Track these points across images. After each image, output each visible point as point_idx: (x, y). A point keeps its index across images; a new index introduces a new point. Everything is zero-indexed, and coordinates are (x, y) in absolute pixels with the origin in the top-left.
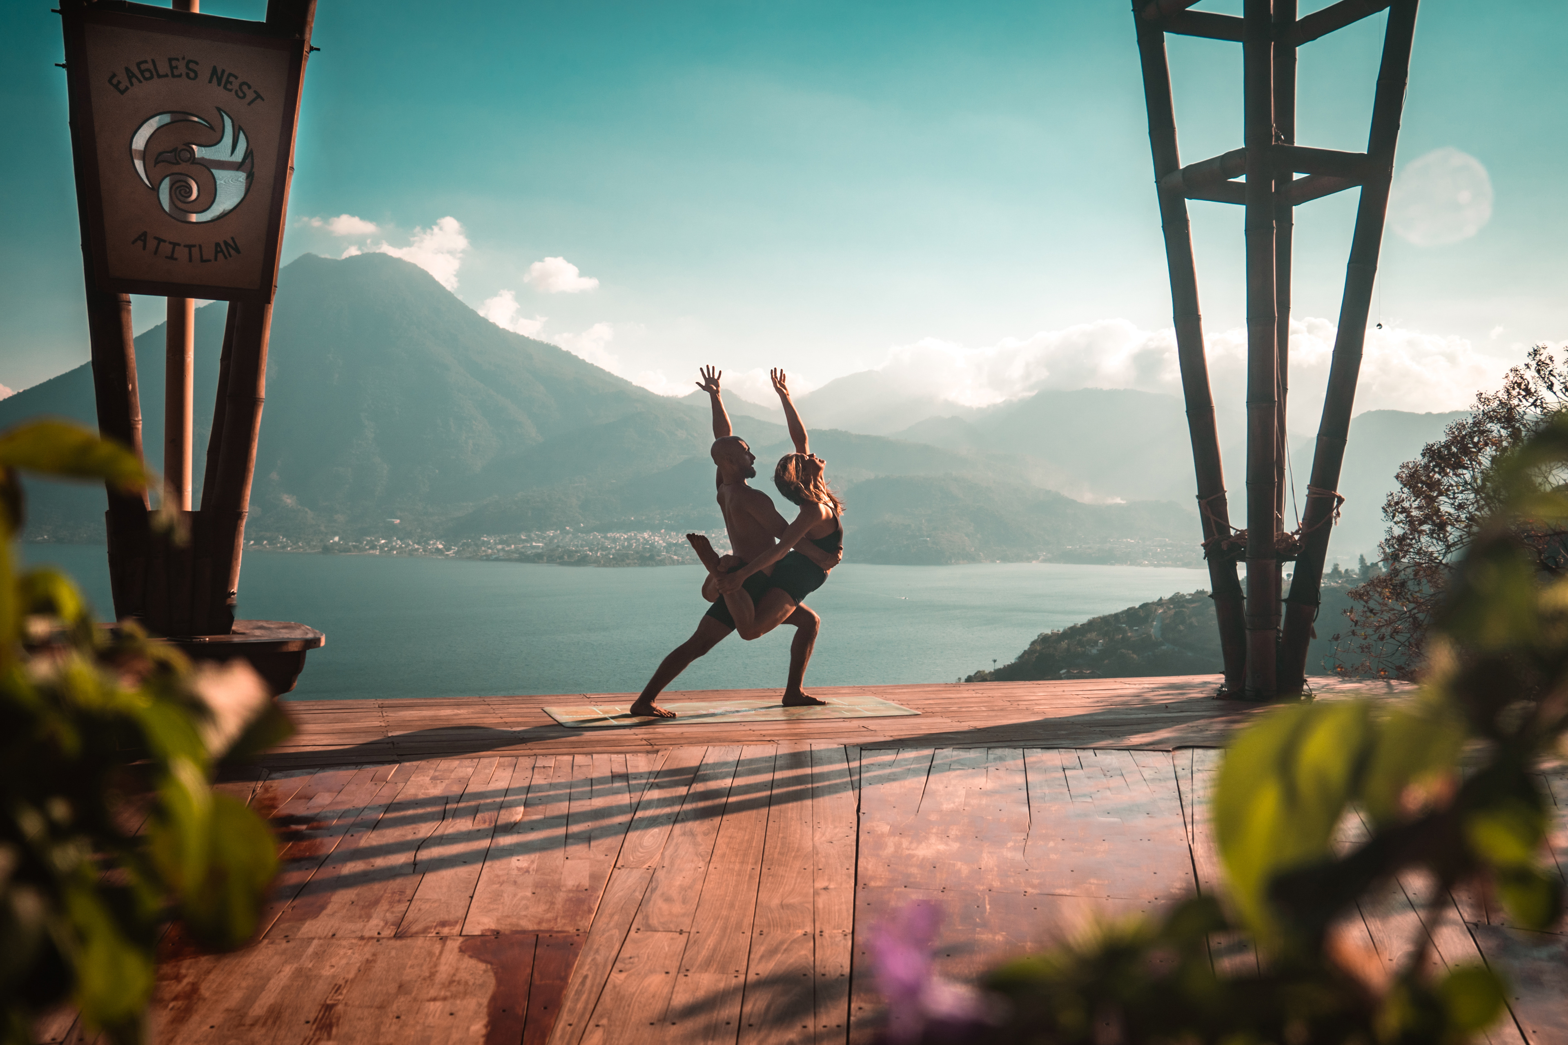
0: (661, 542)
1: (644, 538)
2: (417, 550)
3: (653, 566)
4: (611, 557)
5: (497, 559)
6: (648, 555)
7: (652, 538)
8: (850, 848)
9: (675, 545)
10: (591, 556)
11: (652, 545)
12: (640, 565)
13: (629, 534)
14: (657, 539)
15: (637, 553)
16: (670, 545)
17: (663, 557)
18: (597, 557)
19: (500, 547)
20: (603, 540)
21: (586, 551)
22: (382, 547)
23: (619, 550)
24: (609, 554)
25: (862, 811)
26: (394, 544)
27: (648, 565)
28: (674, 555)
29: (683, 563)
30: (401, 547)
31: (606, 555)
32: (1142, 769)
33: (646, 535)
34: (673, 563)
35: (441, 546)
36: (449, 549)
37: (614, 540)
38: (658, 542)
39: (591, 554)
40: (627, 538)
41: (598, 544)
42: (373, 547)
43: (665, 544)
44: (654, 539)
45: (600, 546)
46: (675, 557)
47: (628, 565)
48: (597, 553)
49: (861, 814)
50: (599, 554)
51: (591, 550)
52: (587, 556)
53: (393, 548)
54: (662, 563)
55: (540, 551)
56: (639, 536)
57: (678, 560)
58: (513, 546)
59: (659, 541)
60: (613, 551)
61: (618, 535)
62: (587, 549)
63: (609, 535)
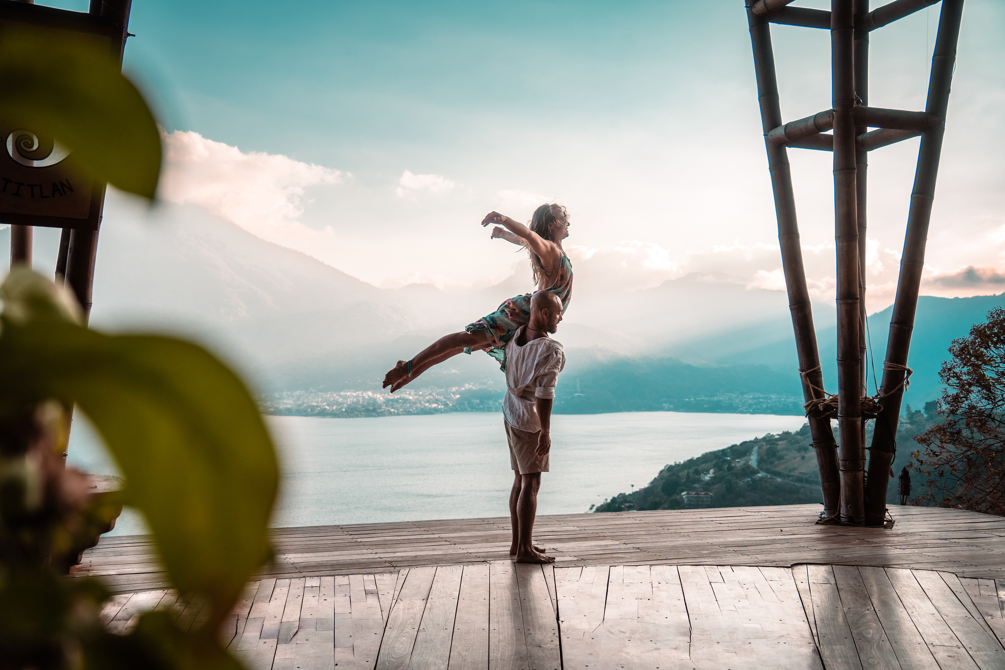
1: (369, 396)
3: (375, 416)
4: (344, 410)
6: (371, 408)
8: (555, 652)
9: (392, 400)
10: (329, 409)
11: (375, 400)
12: (366, 416)
13: (357, 393)
15: (364, 407)
17: (383, 410)
18: (333, 410)
20: (337, 397)
21: (325, 406)
23: (350, 405)
24: (343, 408)
25: (561, 619)
27: (372, 416)
28: (392, 408)
29: (398, 414)
31: (340, 409)
32: (770, 583)
34: (390, 414)
37: (346, 397)
38: (379, 398)
39: (328, 408)
40: (356, 396)
41: (334, 400)
44: (376, 396)
45: (335, 402)
46: (392, 410)
47: (357, 416)
48: (333, 407)
49: (560, 622)
50: (334, 408)
51: (328, 405)
52: (325, 409)
54: (382, 414)
55: (289, 406)
56: (364, 394)
57: (394, 412)
60: (346, 405)
61: (349, 394)
62: (325, 404)
63: (342, 394)
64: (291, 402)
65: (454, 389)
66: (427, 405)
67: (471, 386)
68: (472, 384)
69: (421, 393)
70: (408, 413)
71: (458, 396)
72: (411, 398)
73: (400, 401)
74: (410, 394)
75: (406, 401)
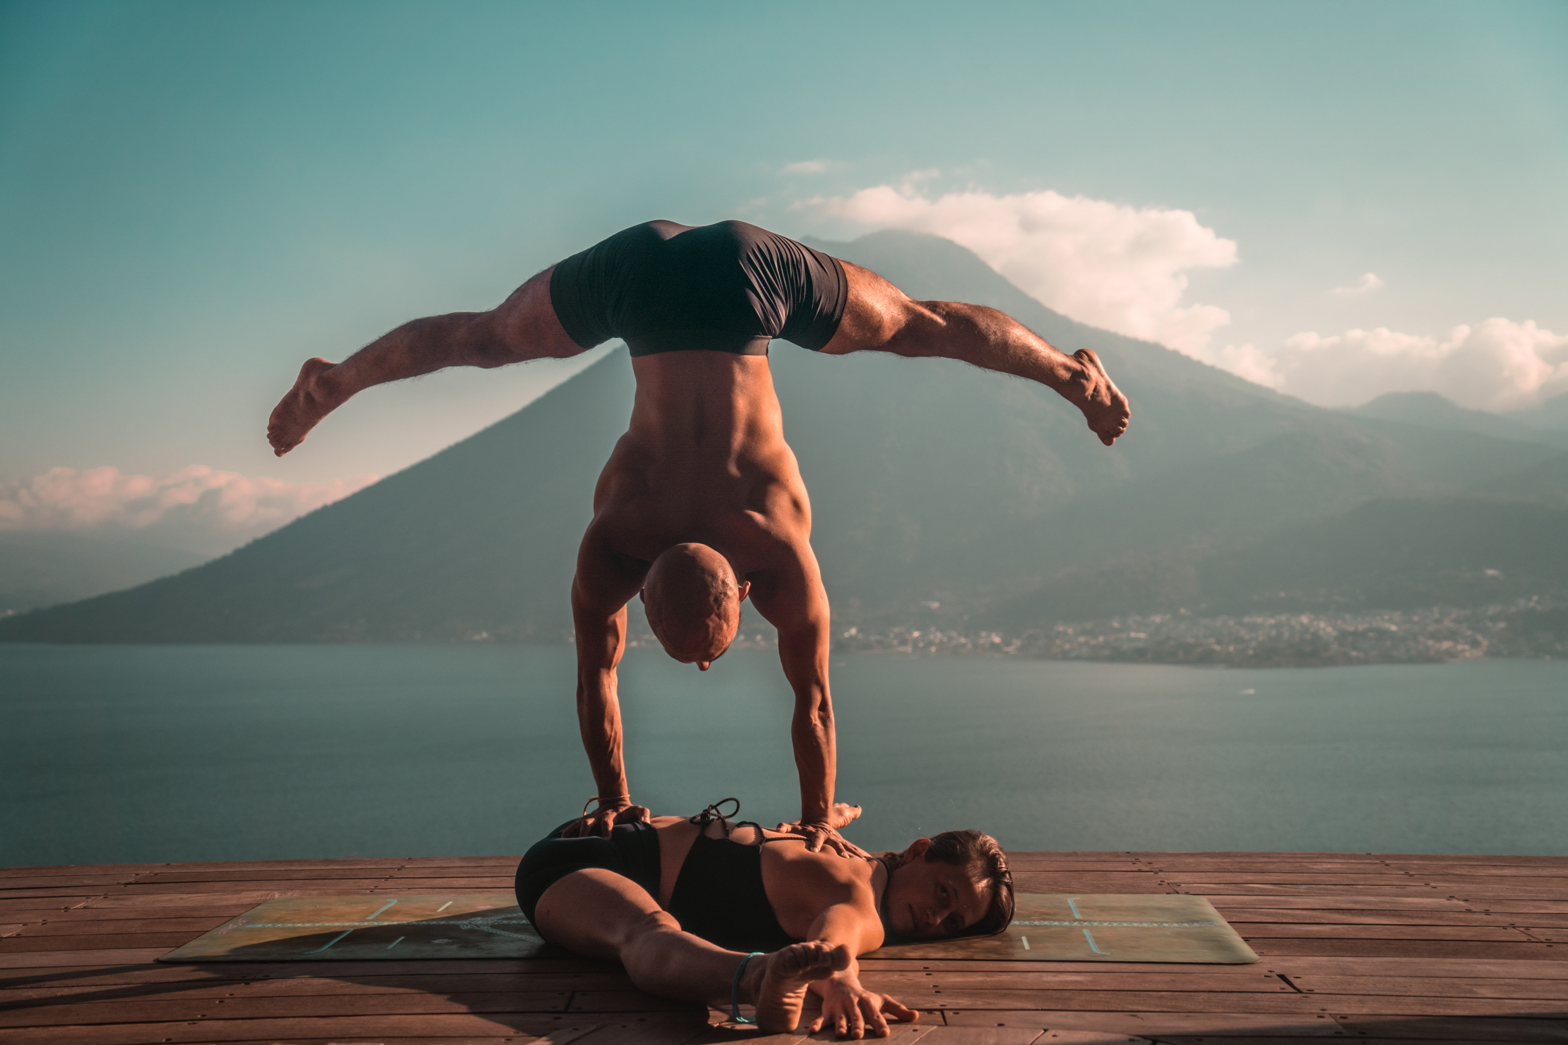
0: (1329, 630)
1: (1302, 625)
2: (964, 645)
3: (1317, 666)
4: (1251, 652)
5: (1078, 658)
6: (1308, 649)
7: (1315, 623)
9: (1355, 634)
10: (1220, 651)
11: (1315, 634)
12: (1297, 665)
13: (1277, 618)
14: (1322, 625)
15: (1292, 646)
16: (1343, 635)
17: (1333, 652)
18: (1229, 652)
19: (1082, 639)
20: (1237, 627)
21: (1211, 643)
22: (915, 641)
23: (1263, 642)
24: (1248, 648)
26: (932, 637)
27: (1310, 665)
28: (1353, 649)
29: (1366, 662)
30: (941, 642)
31: (1243, 650)
33: (1305, 619)
34: (1350, 661)
35: (997, 640)
36: (1008, 644)
37: (1254, 628)
39: (1218, 648)
40: (1275, 624)
41: (1230, 633)
42: (904, 642)
43: (1334, 633)
44: (1318, 625)
45: (1232, 637)
46: (1354, 653)
47: (1278, 665)
48: (1229, 647)
51: (1219, 643)
52: (1213, 651)
53: (930, 644)
54: (1331, 661)
55: (1141, 644)
56: (1293, 621)
57: (1358, 658)
58: (1101, 639)
59: (1325, 628)
60: (1254, 644)
61: (1260, 620)
62: (1212, 640)
63: (1246, 620)
64: (1142, 635)
65: (1492, 610)
66: (1430, 643)
67: (1532, 604)
68: (1535, 598)
69: (1416, 619)
70: (1387, 659)
71: (1502, 625)
72: (1394, 628)
73: (1371, 634)
74: (1391, 621)
75: (1382, 634)
